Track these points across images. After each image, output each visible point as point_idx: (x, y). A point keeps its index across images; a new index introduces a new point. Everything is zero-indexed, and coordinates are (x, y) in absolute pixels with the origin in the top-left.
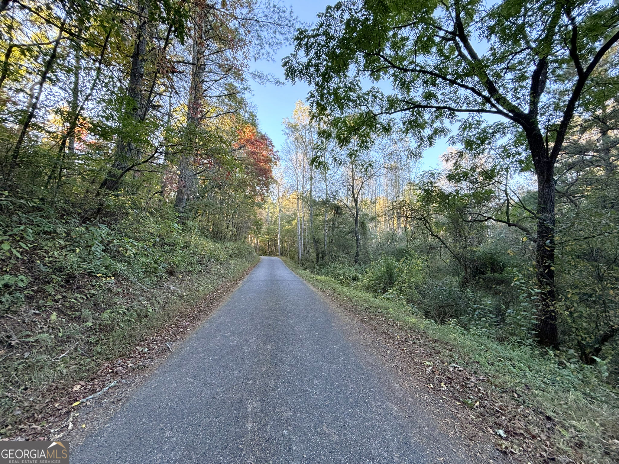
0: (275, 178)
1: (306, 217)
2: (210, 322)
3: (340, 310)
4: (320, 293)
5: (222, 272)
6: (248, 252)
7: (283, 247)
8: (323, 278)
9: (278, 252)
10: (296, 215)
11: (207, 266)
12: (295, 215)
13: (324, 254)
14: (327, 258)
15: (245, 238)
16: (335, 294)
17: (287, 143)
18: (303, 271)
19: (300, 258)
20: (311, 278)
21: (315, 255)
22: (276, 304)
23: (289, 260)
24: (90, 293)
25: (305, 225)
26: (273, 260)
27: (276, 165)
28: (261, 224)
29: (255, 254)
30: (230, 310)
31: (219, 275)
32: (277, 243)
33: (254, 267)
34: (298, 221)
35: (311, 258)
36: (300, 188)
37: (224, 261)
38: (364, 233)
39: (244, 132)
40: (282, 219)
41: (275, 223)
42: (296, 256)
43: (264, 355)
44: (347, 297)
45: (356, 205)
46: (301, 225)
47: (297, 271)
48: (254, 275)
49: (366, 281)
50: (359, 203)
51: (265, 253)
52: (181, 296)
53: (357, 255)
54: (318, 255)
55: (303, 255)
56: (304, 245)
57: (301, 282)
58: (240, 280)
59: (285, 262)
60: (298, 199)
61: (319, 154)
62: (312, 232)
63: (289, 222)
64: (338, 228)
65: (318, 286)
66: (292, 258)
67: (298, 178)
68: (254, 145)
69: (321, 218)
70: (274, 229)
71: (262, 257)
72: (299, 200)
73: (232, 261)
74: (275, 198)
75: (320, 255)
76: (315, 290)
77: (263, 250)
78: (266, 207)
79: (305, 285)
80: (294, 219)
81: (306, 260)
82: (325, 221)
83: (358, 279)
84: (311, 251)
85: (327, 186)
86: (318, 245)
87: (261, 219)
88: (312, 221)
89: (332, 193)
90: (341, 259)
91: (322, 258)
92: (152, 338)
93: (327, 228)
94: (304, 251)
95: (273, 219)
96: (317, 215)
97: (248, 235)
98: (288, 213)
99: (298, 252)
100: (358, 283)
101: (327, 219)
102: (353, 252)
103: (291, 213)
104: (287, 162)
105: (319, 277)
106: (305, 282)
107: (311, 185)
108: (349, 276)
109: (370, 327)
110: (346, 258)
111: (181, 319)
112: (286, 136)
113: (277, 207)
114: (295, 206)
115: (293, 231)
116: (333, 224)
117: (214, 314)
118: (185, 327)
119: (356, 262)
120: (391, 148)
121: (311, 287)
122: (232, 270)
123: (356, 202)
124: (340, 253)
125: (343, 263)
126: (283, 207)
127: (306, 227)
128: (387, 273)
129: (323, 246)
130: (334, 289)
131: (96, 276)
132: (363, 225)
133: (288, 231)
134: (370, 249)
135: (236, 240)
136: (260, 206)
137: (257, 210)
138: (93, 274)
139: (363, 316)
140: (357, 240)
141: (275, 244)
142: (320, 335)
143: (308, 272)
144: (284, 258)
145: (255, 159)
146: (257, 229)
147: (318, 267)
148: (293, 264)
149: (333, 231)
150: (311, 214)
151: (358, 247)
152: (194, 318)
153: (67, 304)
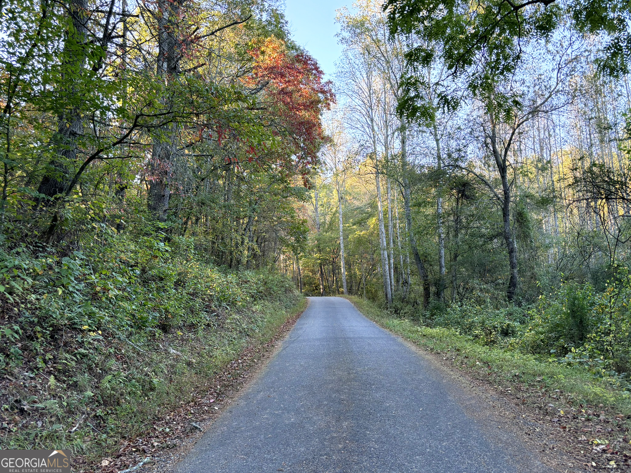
0: (327, 133)
1: (398, 211)
2: (247, 398)
3: (465, 381)
4: (430, 357)
5: (244, 326)
6: (283, 289)
7: (351, 276)
8: (436, 331)
9: (342, 286)
10: (376, 207)
11: (217, 315)
12: (373, 206)
13: (440, 285)
14: (447, 293)
15: (275, 262)
16: (459, 358)
17: (347, 57)
18: (396, 322)
19: (389, 296)
20: (412, 332)
21: (422, 288)
22: (349, 374)
23: (365, 301)
24: (79, 353)
25: (394, 226)
26: (333, 303)
27: (329, 109)
28: (305, 232)
29: (297, 292)
30: (273, 383)
31: (240, 332)
32: (339, 268)
33: (298, 316)
34: (379, 220)
35: (413, 295)
36: (380, 149)
37: (244, 306)
38: (525, 236)
39: (263, 53)
40: (346, 218)
41: (332, 226)
42: (380, 294)
43: (339, 432)
44: (481, 360)
45: (503, 177)
46: (386, 226)
47: (385, 321)
48: (300, 332)
49: (529, 335)
50: (509, 171)
51: (314, 291)
52: (189, 364)
53: (513, 283)
54: (427, 290)
55: (395, 291)
56: (396, 268)
57: (394, 340)
58: (277, 339)
59: (359, 306)
60: (377, 173)
61: (412, 94)
62: (412, 240)
63: (361, 223)
64: (467, 228)
65: (425, 345)
66: (373, 298)
67: (376, 128)
68: (282, 76)
69: (430, 211)
70: (331, 240)
71: (311, 299)
72: (381, 176)
73: (258, 307)
74: (330, 174)
75: (433, 289)
76: (421, 352)
77: (310, 284)
78: (313, 195)
79: (402, 345)
80: (371, 215)
81: (402, 300)
82: (438, 216)
83: (513, 334)
84: (411, 280)
85: (437, 141)
86: (426, 265)
87: (304, 222)
88: (408, 217)
89: (449, 156)
90: (476, 293)
91: (438, 294)
92: (168, 417)
93: (442, 230)
94: (397, 281)
95: (328, 218)
96: (419, 205)
97: (279, 254)
98: (357, 203)
99: (384, 286)
100: (512, 340)
101: (441, 211)
102: (503, 277)
103: (365, 202)
104: (351, 97)
105: (429, 330)
106: (400, 340)
107: (403, 142)
108: (495, 327)
109: (515, 401)
110: (488, 291)
111: (200, 396)
112: (345, 46)
113: (335, 192)
114: (372, 187)
115: (370, 242)
116: (457, 221)
117: (248, 388)
118: (210, 406)
119: (510, 296)
120: (575, 47)
121: (413, 348)
122: (260, 323)
123: (503, 169)
124: (475, 282)
125: (480, 301)
126: (346, 193)
127: (399, 231)
128: (574, 317)
129: (437, 268)
130: (458, 350)
131: (81, 330)
132: (521, 218)
133: (360, 241)
134: (539, 271)
135: (257, 266)
136: (300, 195)
137: (296, 204)
138: (76, 326)
139: (507, 387)
140: (511, 251)
141: (335, 269)
142: (426, 410)
143: (407, 322)
144: (355, 298)
145: (286, 104)
146: (298, 241)
147: (428, 314)
148: (375, 310)
149: (456, 236)
150: (407, 203)
151: (513, 266)
152: (218, 394)
153: (60, 367)
